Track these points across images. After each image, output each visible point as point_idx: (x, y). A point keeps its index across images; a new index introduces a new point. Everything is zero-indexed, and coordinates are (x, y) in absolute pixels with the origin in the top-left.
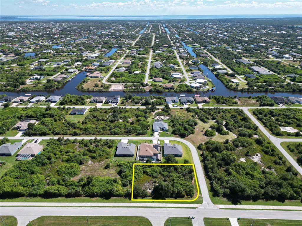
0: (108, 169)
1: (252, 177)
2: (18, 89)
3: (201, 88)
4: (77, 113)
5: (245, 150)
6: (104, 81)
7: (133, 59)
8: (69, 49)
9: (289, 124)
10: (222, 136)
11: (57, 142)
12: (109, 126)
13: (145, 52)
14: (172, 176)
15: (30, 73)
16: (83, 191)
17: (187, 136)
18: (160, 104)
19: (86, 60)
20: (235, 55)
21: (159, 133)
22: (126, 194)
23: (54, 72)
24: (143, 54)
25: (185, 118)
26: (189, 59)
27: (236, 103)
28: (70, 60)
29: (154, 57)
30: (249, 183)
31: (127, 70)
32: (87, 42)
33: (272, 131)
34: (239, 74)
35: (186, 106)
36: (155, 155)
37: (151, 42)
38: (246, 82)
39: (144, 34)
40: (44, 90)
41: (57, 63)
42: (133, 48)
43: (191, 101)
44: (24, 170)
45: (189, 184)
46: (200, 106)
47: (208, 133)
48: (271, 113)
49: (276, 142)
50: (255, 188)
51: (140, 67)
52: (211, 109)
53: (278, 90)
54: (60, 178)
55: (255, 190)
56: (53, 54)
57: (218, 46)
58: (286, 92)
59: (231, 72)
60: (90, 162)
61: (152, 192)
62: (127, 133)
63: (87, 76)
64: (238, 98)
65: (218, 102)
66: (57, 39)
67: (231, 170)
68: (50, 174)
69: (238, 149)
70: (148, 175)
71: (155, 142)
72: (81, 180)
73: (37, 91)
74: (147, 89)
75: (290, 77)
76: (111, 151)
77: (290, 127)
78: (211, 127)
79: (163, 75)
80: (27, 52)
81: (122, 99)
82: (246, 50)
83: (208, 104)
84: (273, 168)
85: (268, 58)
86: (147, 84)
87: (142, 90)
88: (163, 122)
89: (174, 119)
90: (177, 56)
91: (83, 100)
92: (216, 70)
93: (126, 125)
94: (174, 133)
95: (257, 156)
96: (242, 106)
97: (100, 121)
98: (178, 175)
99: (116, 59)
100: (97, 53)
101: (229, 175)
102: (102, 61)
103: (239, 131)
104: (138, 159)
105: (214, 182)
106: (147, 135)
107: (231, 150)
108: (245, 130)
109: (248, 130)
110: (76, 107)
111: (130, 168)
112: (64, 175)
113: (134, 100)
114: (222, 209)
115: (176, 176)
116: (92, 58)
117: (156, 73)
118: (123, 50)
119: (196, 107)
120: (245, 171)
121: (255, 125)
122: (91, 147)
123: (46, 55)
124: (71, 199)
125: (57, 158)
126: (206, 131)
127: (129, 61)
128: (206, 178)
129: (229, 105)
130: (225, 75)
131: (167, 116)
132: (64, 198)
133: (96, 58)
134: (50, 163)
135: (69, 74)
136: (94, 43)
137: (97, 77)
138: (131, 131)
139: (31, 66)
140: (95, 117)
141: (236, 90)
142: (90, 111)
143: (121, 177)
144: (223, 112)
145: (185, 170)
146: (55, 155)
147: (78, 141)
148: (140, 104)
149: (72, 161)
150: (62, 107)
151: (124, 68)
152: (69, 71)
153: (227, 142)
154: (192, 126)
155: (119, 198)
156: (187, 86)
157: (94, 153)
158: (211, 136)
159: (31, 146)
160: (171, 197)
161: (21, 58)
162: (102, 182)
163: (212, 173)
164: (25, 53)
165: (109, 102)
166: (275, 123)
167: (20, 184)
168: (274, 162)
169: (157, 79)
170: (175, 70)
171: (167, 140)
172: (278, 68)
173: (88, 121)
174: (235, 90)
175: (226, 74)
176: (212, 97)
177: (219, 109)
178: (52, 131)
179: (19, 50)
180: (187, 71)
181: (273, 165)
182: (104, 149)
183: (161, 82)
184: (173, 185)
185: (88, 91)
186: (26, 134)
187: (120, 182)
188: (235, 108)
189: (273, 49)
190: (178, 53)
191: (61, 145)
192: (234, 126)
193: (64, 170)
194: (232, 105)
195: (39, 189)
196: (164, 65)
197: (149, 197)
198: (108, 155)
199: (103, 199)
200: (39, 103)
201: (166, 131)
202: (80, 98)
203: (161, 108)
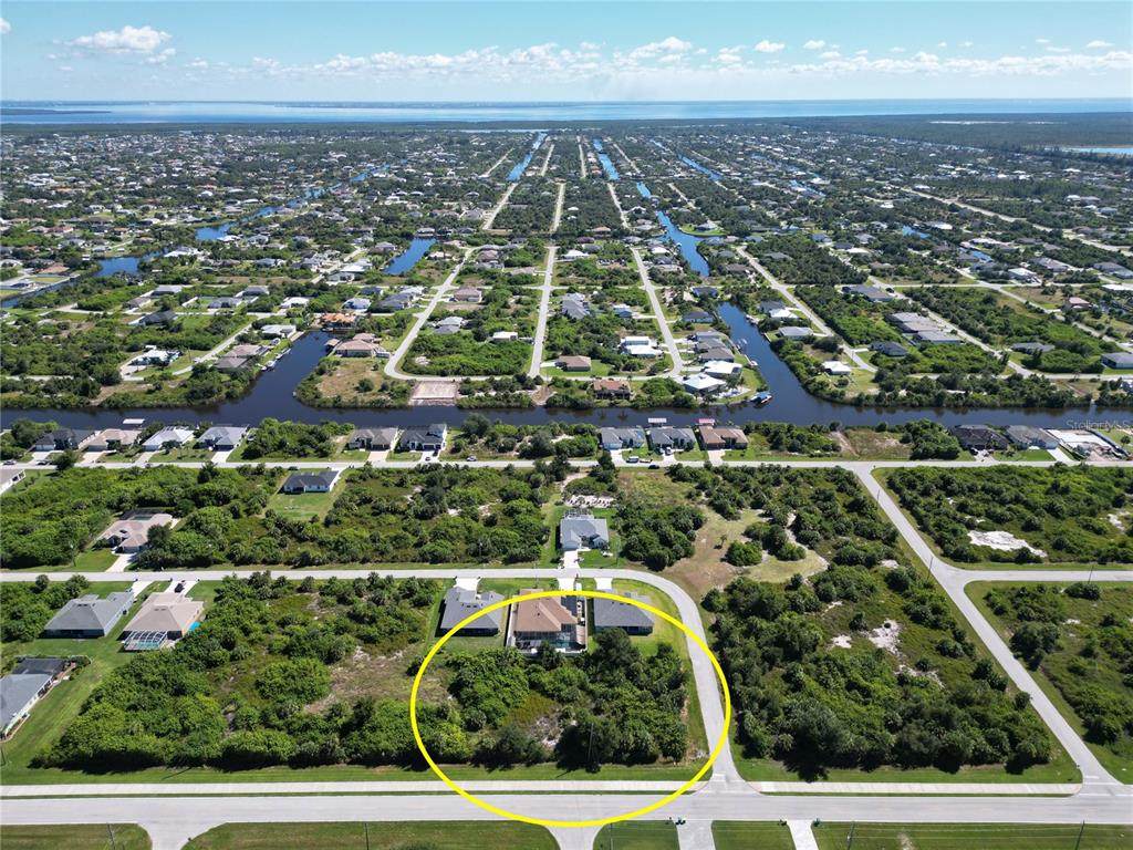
1: (864, 697)
2: (94, 402)
3: (722, 395)
4: (306, 488)
5: (851, 610)
6: (391, 369)
7: (487, 284)
8: (260, 242)
9: (998, 522)
10: (782, 562)
11: (248, 590)
12: (415, 534)
13: (528, 258)
14: (619, 696)
15: (128, 341)
16: (342, 745)
17: (671, 565)
18: (584, 453)
19: (323, 288)
20: (845, 269)
21: (580, 554)
22: (477, 752)
23: (214, 334)
24: (524, 265)
25: (666, 500)
26: (682, 283)
27: (836, 448)
28: (265, 289)
29: (560, 275)
30: (852, 716)
31: (468, 326)
32: (320, 215)
33: (942, 547)
34: (851, 343)
35: (669, 460)
36: (567, 628)
37: (549, 216)
38: (874, 370)
39: (524, 179)
40: (185, 402)
41: (220, 301)
42: (487, 238)
43: (686, 441)
44: (152, 684)
45: (670, 720)
46: (716, 458)
47: (737, 552)
48: (946, 484)
49: (953, 581)
50: (872, 731)
51: (514, 316)
52: (750, 471)
53: (978, 401)
54: (269, 705)
55: (870, 737)
56: (203, 264)
57: (787, 231)
58: (1005, 407)
59: (825, 333)
60: (359, 653)
61: (557, 745)
62: (475, 554)
63: (330, 348)
64: (842, 431)
65: (775, 444)
66: (210, 203)
67: (801, 675)
68: (237, 694)
69: (830, 607)
70: (544, 693)
71: (567, 587)
72: (335, 711)
73: (160, 407)
74: (538, 397)
75: (1023, 351)
76: (426, 616)
77: (1003, 533)
78: (747, 534)
79: (591, 344)
80: (107, 254)
81: (456, 433)
82: (883, 247)
83: (741, 452)
84: (933, 668)
85: (957, 278)
86: (538, 381)
87: (522, 402)
88: (590, 518)
89: (629, 505)
90: (643, 270)
91: (322, 439)
92: (772, 325)
93: (469, 530)
94: (629, 555)
95: (888, 630)
96: (854, 459)
97: (383, 515)
98: (639, 692)
99: (428, 283)
100: (358, 261)
101: (794, 691)
102: (378, 291)
103: (836, 547)
104: (513, 645)
105: (749, 714)
106: (539, 562)
107: (808, 610)
108: (856, 544)
109: (867, 544)
110: (302, 465)
111: (487, 673)
112: (281, 697)
113: (494, 437)
114: (769, 794)
115: (630, 695)
116: (343, 279)
117: (567, 337)
118: (452, 248)
119: (700, 464)
120: (845, 676)
121: (890, 525)
122: (362, 604)
123: (179, 268)
124: (308, 770)
125: (252, 642)
126: (732, 548)
127: (476, 290)
129: (812, 456)
130: (805, 346)
131: (606, 495)
132: (284, 769)
133: (356, 280)
134: (233, 658)
135: (266, 344)
136: (346, 220)
137: (364, 354)
138: (489, 551)
139: (129, 312)
140: (366, 501)
141: (838, 399)
142: (347, 481)
143: (461, 702)
144: (791, 480)
145: (661, 675)
146: (246, 631)
147: (315, 585)
148: (514, 453)
149: (304, 653)
150: (254, 464)
151: (458, 320)
152: (268, 330)
153: (795, 583)
154: (685, 529)
155: (458, 768)
156: (673, 387)
157: (370, 624)
158: (748, 563)
159: (168, 604)
160: (616, 760)
161: (89, 282)
162: (402, 717)
163: (744, 684)
164: (102, 258)
165: (410, 445)
166: (954, 518)
167: (146, 728)
168: (938, 649)
169: (572, 361)
170: (635, 328)
171: (604, 580)
172: (987, 317)
173: (345, 515)
174: (835, 400)
175: (809, 340)
176: (757, 428)
177: (778, 469)
178: (227, 550)
179: (79, 250)
180: (676, 329)
181: (934, 659)
182: (403, 612)
183: (585, 370)
184: (621, 725)
185: (337, 406)
186: (142, 562)
187: (458, 717)
188: (831, 464)
189: (977, 244)
190: (646, 259)
191: (261, 599)
192: (822, 530)
193: (279, 680)
194: (820, 456)
195: (207, 743)
196: (595, 308)
197: (548, 761)
198: (415, 630)
199: (408, 770)
200: (174, 452)
201: (603, 547)
202: (312, 433)
203: (585, 465)
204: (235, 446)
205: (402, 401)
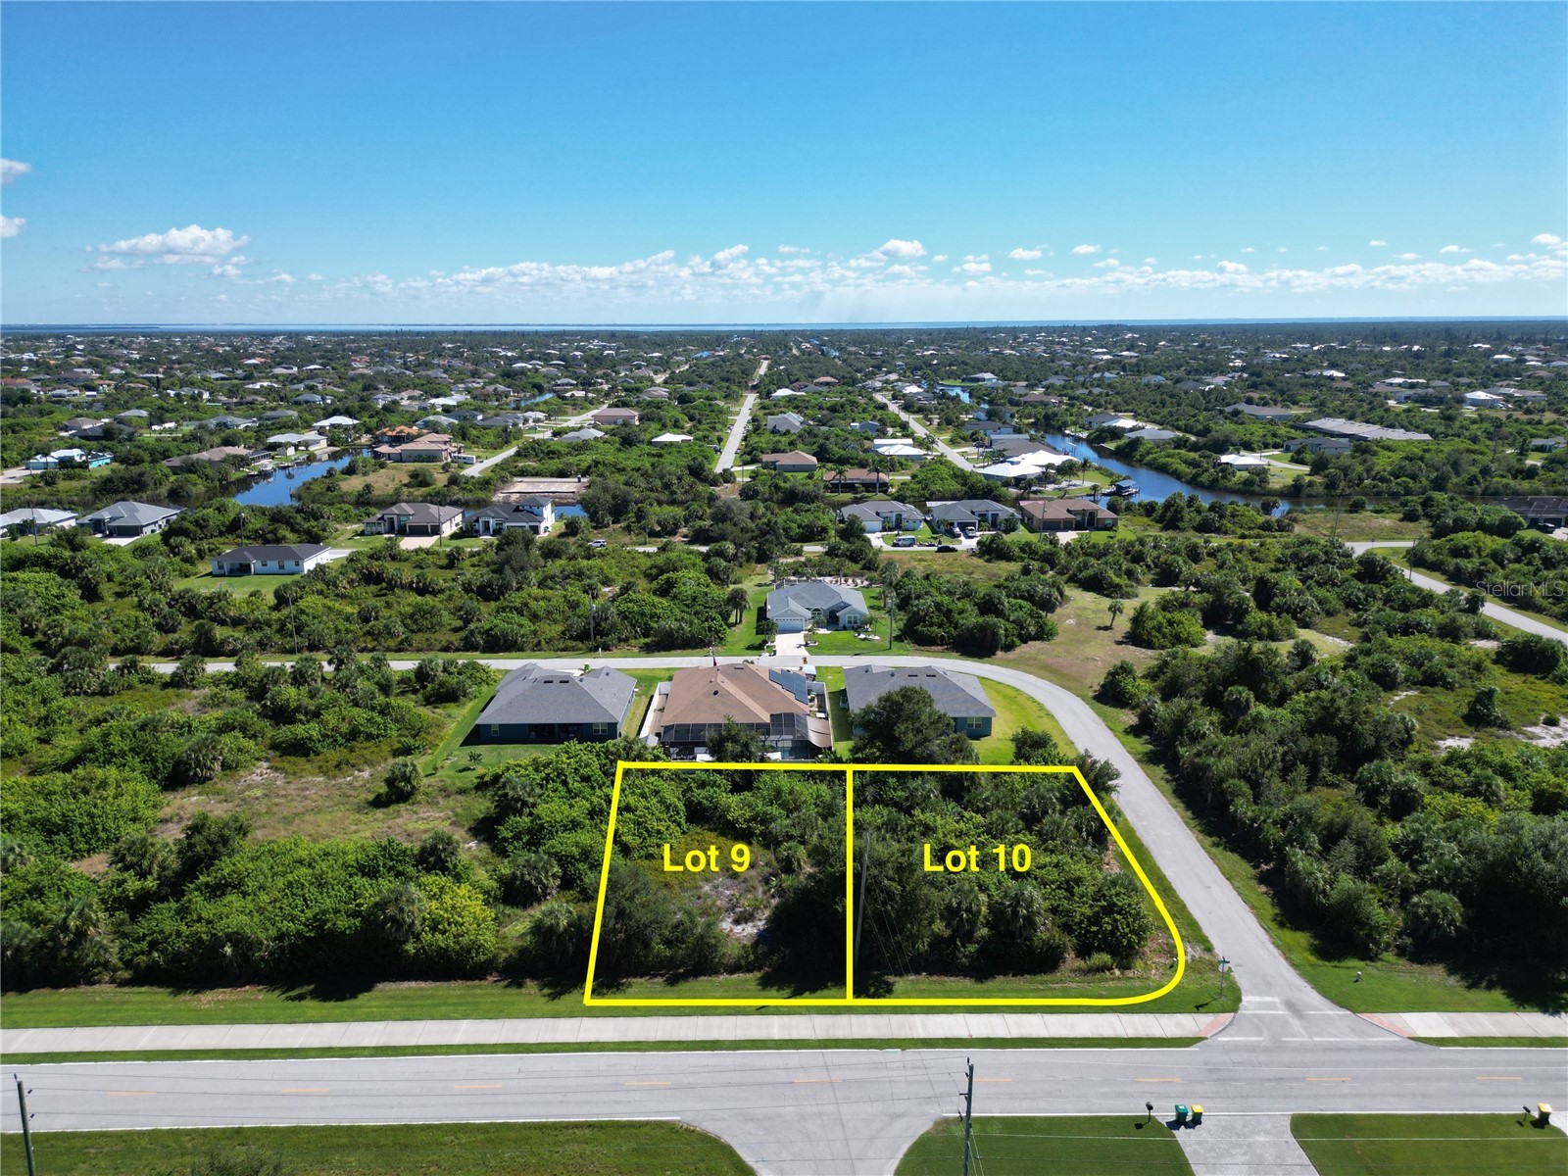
4: (254, 566)
6: (472, 471)
12: (458, 613)
17: (1008, 648)
21: (809, 637)
22: (522, 951)
25: (979, 576)
29: (762, 409)
36: (784, 722)
38: (1303, 468)
43: (1002, 516)
60: (259, 774)
61: (762, 937)
62: (583, 636)
65: (1170, 522)
70: (726, 829)
74: (725, 492)
76: (450, 716)
83: (1106, 533)
86: (727, 477)
89: (907, 574)
90: (891, 404)
92: (1112, 433)
94: (914, 638)
95: (1557, 730)
97: (398, 592)
114: (1441, 1042)
116: (423, 409)
121: (1456, 593)
126: (1138, 619)
128: (1218, 846)
131: (855, 575)
137: (431, 457)
138: (613, 627)
147: (205, 676)
148: (678, 538)
151: (598, 434)
152: (276, 439)
153: (1300, 661)
156: (962, 475)
158: (1180, 642)
160: (940, 964)
165: (480, 526)
169: (783, 459)
170: (883, 434)
173: (321, 593)
174: (1253, 491)
175: (1180, 444)
176: (1128, 509)
180: (953, 442)
183: (807, 469)
187: (482, 875)
190: (894, 397)
197: (734, 970)
198: (415, 734)
200: (27, 540)
201: (858, 625)
203: (814, 550)
204: (147, 530)
205: (481, 495)
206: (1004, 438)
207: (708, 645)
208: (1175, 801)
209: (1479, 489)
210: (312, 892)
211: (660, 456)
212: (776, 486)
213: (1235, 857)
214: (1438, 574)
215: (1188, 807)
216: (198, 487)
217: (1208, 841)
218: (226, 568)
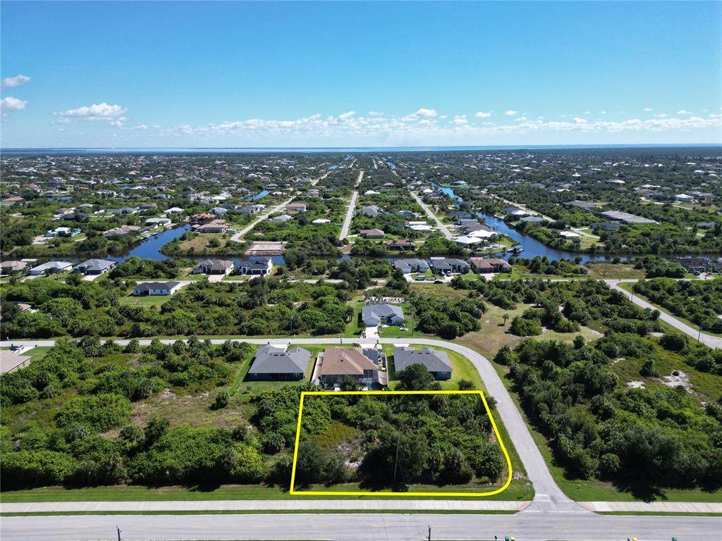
0: (219, 410)
1: (680, 423)
2: (7, 253)
3: (485, 248)
4: (151, 291)
6: (235, 238)
8: (160, 189)
10: (561, 334)
11: (76, 350)
12: (236, 316)
13: (339, 194)
14: (424, 423)
16: (126, 465)
17: (461, 335)
18: (381, 275)
19: (196, 203)
21: (379, 329)
22: (273, 473)
24: (337, 197)
25: (451, 298)
26: (446, 203)
27: (583, 272)
28: (155, 205)
29: (360, 201)
31: (295, 219)
34: (574, 225)
35: (449, 278)
36: (369, 373)
43: (463, 267)
45: (479, 442)
46: (489, 277)
47: (519, 325)
50: (702, 451)
51: (328, 216)
56: (116, 197)
60: (166, 394)
61: (360, 468)
62: (287, 328)
65: (534, 270)
66: (133, 177)
69: (616, 362)
70: (347, 422)
72: (126, 434)
73: (55, 255)
74: (345, 250)
75: (704, 228)
76: (236, 368)
78: (525, 317)
79: (384, 225)
80: (54, 195)
82: (581, 189)
83: (507, 274)
85: (639, 201)
86: (345, 242)
87: (333, 252)
89: (420, 299)
90: (419, 201)
91: (172, 267)
92: (515, 218)
94: (423, 329)
95: (677, 377)
97: (211, 306)
99: (269, 204)
100: (224, 196)
101: (605, 419)
103: (606, 325)
104: (317, 384)
105: (563, 437)
106: (343, 335)
114: (605, 513)
115: (435, 422)
116: (211, 202)
117: (366, 223)
118: (288, 191)
119: (477, 280)
122: (175, 358)
124: (83, 490)
125: (64, 386)
127: (303, 206)
128: (534, 430)
130: (542, 226)
131: (399, 296)
132: (59, 489)
133: (220, 202)
135: (147, 227)
139: (55, 215)
140: (199, 298)
142: (187, 289)
146: (61, 377)
147: (138, 349)
148: (325, 276)
149: (110, 390)
151: (289, 217)
152: (150, 221)
153: (578, 344)
155: (249, 488)
156: (447, 243)
158: (531, 334)
160: (426, 479)
163: (551, 413)
164: (50, 197)
165: (242, 270)
169: (370, 233)
170: (413, 218)
173: (180, 306)
174: (573, 250)
175: (543, 223)
176: (517, 261)
179: (36, 192)
180: (444, 221)
183: (380, 237)
185: (191, 255)
187: (255, 441)
188: (584, 279)
189: (645, 188)
190: (419, 195)
191: (86, 357)
194: (572, 276)
196: (386, 212)
197: (350, 481)
198: (224, 377)
199: (194, 490)
200: (53, 275)
201: (400, 324)
203: (382, 282)
204: (103, 272)
205: (241, 252)
206: (467, 222)
207: (339, 332)
208: (521, 409)
209: (672, 251)
210: (195, 450)
211: (316, 231)
212: (367, 248)
213: (541, 435)
214: (645, 297)
215: (526, 412)
216: (119, 247)
217: (531, 428)
218: (139, 292)
